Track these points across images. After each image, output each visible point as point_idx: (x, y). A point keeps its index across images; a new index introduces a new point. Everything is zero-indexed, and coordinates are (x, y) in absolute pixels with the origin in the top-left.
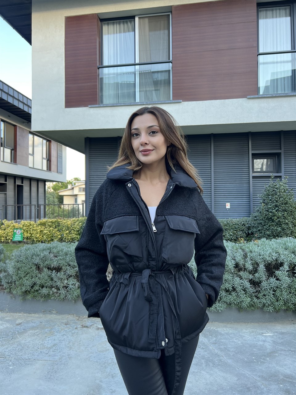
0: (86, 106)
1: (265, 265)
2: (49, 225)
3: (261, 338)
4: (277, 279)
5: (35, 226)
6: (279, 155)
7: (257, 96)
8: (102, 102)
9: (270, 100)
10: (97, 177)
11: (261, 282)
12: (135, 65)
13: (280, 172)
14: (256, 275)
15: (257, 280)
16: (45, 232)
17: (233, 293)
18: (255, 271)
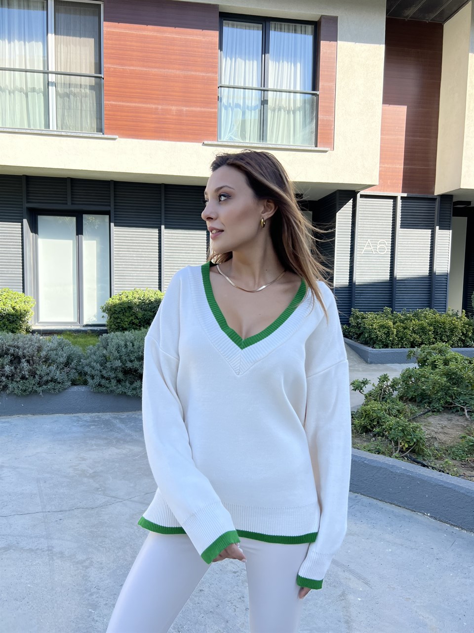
7: (216, 142)
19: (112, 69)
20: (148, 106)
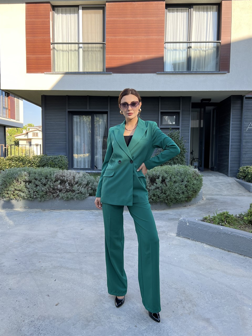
0: (42, 72)
2: (15, 160)
5: (5, 160)
6: (178, 113)
7: (163, 73)
8: (54, 70)
9: (171, 76)
10: (51, 125)
13: (179, 126)
16: (13, 164)
19: (110, 39)
20: (127, 56)
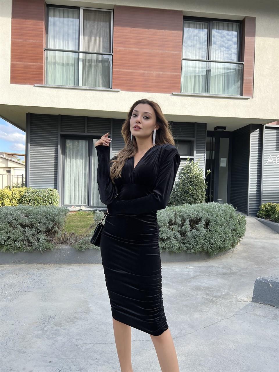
0: (31, 84)
1: (189, 221)
3: (186, 270)
4: (197, 230)
6: (192, 142)
7: (180, 94)
8: (47, 82)
11: (186, 232)
12: (79, 52)
14: (183, 227)
15: (183, 231)
17: (168, 241)
18: (182, 225)
19: (118, 50)
20: (139, 71)
